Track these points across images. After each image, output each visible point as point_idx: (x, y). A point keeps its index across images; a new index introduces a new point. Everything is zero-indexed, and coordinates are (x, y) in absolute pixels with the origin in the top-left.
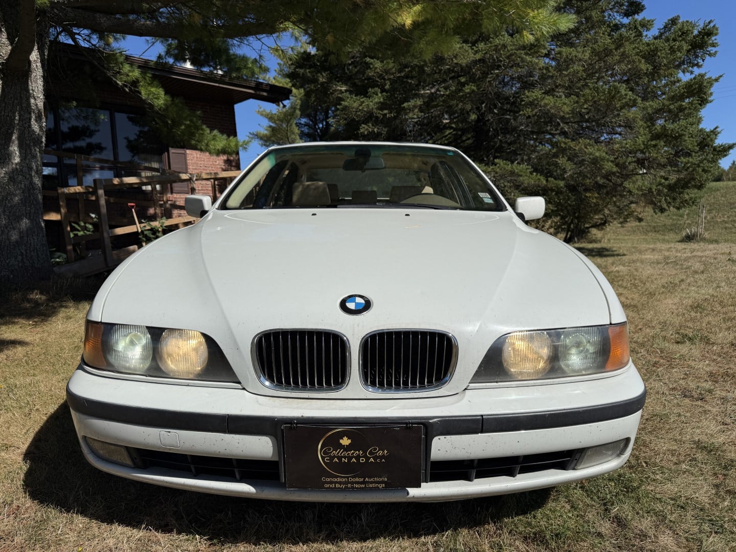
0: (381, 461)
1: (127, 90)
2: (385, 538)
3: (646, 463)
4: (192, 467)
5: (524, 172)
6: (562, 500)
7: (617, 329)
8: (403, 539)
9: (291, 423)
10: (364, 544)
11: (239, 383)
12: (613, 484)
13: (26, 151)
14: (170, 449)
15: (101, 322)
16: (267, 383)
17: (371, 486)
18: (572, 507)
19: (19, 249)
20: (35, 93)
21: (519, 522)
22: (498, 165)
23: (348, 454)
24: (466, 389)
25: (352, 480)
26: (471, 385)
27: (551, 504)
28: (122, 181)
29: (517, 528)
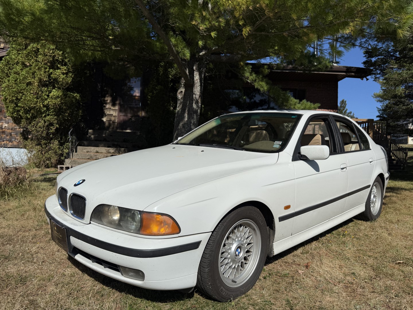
13: (190, 116)
20: (195, 93)
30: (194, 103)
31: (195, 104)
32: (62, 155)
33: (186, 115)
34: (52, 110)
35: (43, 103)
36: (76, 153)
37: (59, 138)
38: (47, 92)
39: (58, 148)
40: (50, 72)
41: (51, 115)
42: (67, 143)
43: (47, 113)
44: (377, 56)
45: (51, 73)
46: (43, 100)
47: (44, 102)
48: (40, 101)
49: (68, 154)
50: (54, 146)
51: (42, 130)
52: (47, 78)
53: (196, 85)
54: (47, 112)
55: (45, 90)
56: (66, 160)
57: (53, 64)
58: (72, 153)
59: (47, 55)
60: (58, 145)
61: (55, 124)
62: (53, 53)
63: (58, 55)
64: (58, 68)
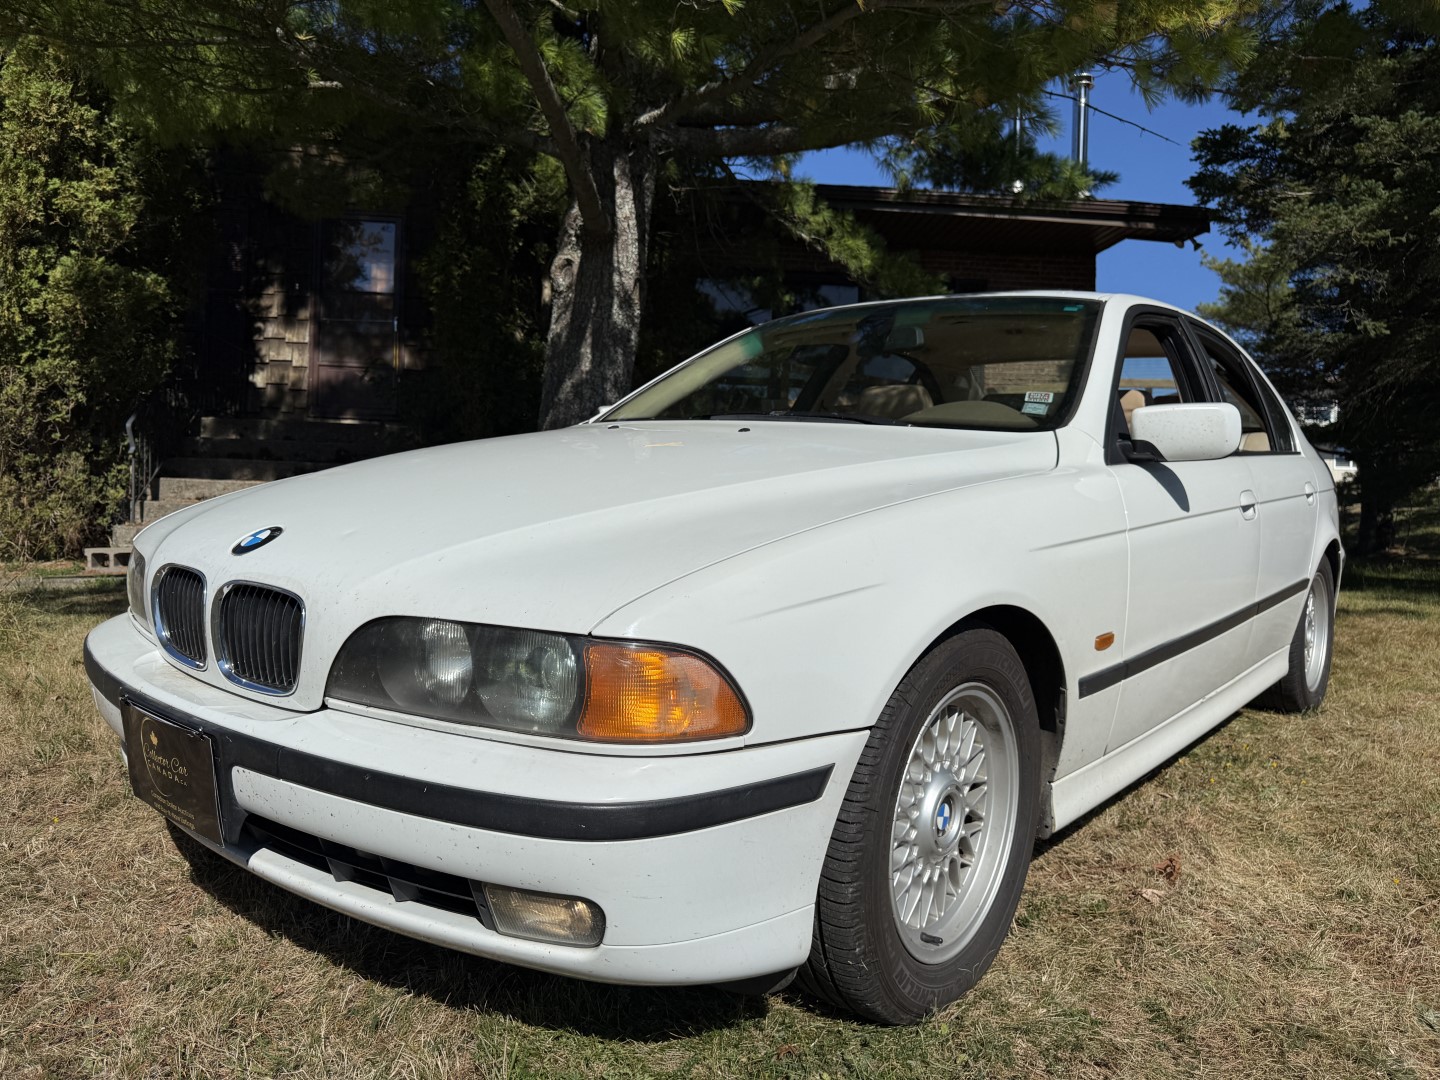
13: (602, 352)
30: (615, 307)
31: (621, 307)
32: (100, 509)
33: (586, 351)
34: (57, 335)
35: (24, 309)
36: (156, 503)
37: (86, 443)
38: (37, 264)
39: (85, 481)
40: (51, 187)
41: (58, 354)
42: (119, 464)
43: (39, 347)
44: (1238, 161)
45: (56, 193)
46: (24, 295)
47: (25, 304)
48: (9, 299)
49: (124, 507)
50: (68, 477)
51: (18, 413)
52: (39, 211)
53: (624, 238)
54: (36, 343)
55: (32, 258)
56: (118, 529)
57: (64, 158)
58: (138, 502)
59: (37, 122)
60: (84, 471)
61: (72, 390)
62: (62, 113)
63: (81, 124)
64: (79, 175)
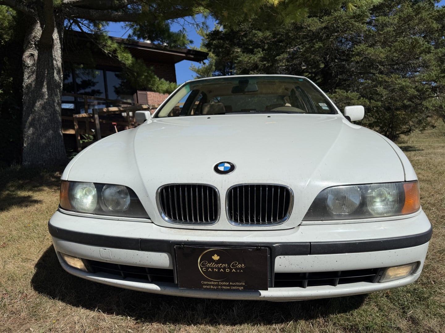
0: (240, 271)
1: (110, 56)
2: (248, 324)
3: (434, 281)
4: (122, 272)
5: (355, 97)
6: (373, 304)
7: (411, 185)
8: (260, 325)
9: (180, 245)
10: (234, 327)
11: (149, 218)
12: (410, 295)
13: (52, 91)
14: (106, 260)
15: (67, 181)
16: (167, 219)
17: (234, 288)
18: (379, 309)
19: (48, 149)
20: (56, 58)
21: (342, 318)
22: (338, 93)
23: (218, 266)
24: (300, 225)
25: (221, 283)
26: (303, 222)
27: (364, 307)
28: (108, 110)
29: (339, 321)
31: (57, 74)
33: (45, 90)
53: (56, 47)
